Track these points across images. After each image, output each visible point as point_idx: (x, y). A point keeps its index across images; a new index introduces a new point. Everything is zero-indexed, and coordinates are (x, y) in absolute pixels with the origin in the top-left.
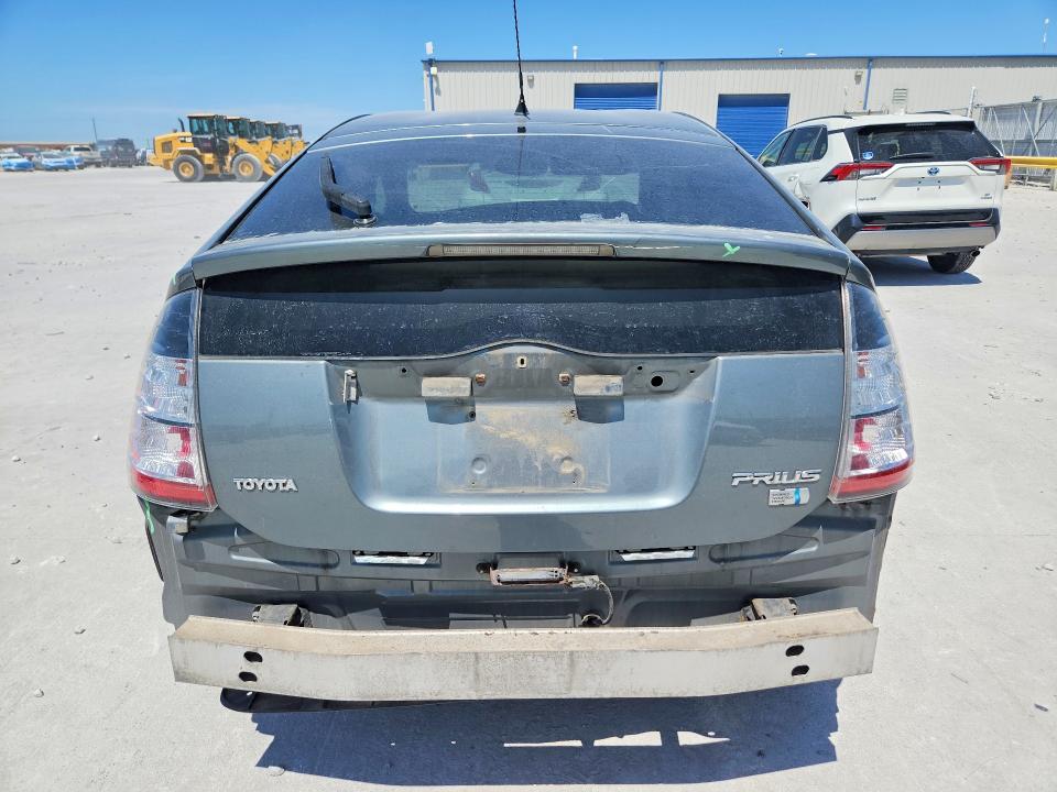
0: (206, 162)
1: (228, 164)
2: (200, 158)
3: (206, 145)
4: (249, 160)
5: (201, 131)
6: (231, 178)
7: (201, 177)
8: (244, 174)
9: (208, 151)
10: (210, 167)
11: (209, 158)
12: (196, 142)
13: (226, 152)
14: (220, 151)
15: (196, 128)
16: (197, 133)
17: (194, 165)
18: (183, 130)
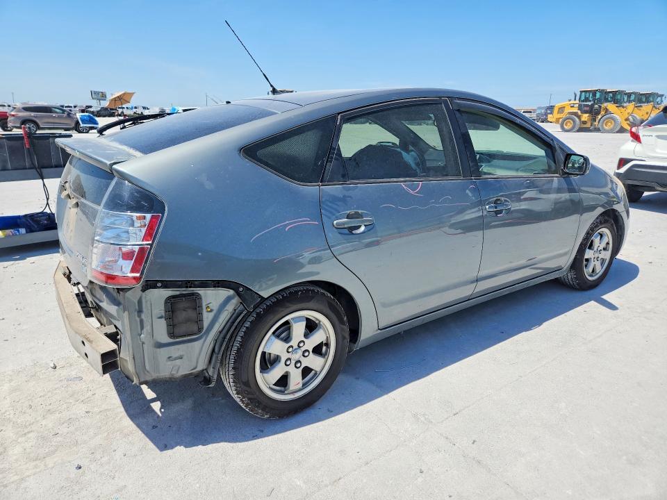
0: (583, 119)
1: (597, 121)
2: (579, 117)
3: (586, 109)
4: (613, 119)
5: (587, 100)
6: (598, 130)
7: (576, 128)
8: (606, 128)
9: (586, 112)
10: (585, 123)
11: (585, 117)
12: (580, 108)
13: (598, 113)
14: (594, 113)
15: (583, 98)
16: (583, 101)
17: (574, 121)
18: (575, 100)
